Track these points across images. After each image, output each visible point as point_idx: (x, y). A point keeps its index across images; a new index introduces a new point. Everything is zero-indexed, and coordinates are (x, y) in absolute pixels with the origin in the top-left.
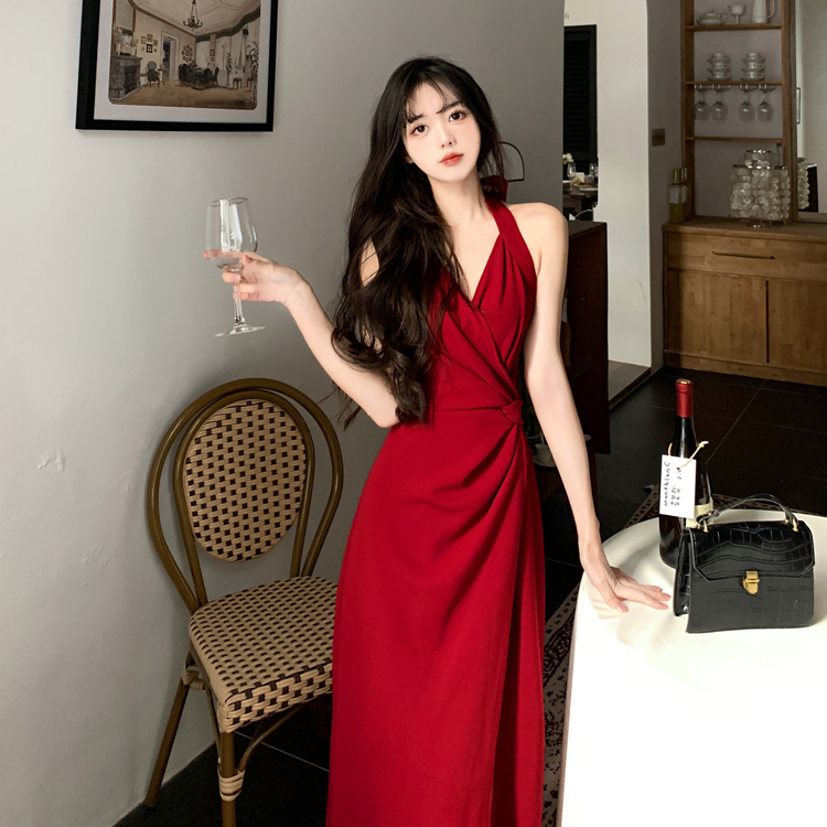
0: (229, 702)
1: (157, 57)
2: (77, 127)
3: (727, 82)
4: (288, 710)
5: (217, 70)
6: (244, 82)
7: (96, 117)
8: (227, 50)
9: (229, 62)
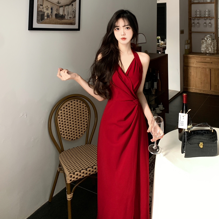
0: (69, 176)
1: (49, 11)
2: (29, 30)
3: (200, 17)
4: (84, 178)
5: (65, 15)
6: (72, 18)
7: (33, 27)
8: (68, 10)
9: (68, 12)
